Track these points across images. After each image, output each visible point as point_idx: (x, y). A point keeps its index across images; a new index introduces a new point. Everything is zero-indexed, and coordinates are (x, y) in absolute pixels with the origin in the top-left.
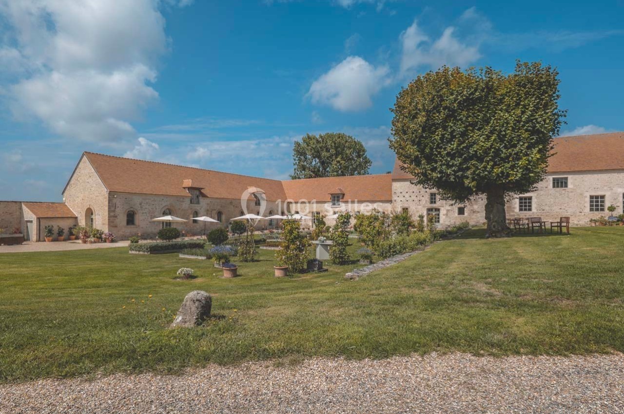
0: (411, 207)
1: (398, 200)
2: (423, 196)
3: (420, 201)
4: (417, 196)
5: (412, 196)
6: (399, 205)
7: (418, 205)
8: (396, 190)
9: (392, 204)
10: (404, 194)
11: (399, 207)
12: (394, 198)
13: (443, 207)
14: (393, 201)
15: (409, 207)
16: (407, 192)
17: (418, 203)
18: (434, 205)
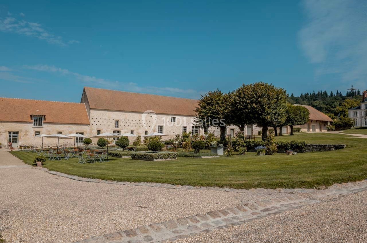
0: (103, 129)
1: (95, 124)
2: (111, 122)
3: (109, 125)
4: (107, 122)
5: (104, 122)
6: (95, 128)
7: (108, 128)
8: (93, 116)
9: (90, 127)
10: (99, 119)
11: (95, 129)
12: (92, 122)
13: (123, 130)
14: (91, 125)
15: (102, 129)
16: (101, 119)
17: (108, 127)
18: (118, 129)
